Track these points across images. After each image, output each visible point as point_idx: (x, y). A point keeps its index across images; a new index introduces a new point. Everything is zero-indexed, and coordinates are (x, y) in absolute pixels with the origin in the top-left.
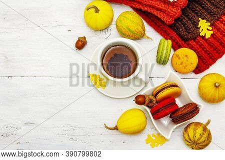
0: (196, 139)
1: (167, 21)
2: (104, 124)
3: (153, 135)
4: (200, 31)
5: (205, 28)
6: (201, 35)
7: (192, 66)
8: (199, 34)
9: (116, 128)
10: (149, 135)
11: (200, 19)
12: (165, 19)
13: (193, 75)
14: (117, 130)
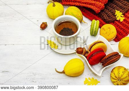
0: (120, 75)
1: (96, 10)
2: (55, 69)
3: (89, 79)
4: (117, 17)
5: (119, 16)
6: (117, 19)
7: (113, 34)
8: (116, 19)
9: (63, 72)
10: (86, 79)
11: (116, 10)
12: (95, 9)
13: (114, 42)
14: (64, 73)
